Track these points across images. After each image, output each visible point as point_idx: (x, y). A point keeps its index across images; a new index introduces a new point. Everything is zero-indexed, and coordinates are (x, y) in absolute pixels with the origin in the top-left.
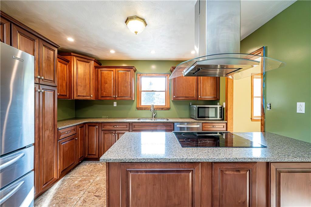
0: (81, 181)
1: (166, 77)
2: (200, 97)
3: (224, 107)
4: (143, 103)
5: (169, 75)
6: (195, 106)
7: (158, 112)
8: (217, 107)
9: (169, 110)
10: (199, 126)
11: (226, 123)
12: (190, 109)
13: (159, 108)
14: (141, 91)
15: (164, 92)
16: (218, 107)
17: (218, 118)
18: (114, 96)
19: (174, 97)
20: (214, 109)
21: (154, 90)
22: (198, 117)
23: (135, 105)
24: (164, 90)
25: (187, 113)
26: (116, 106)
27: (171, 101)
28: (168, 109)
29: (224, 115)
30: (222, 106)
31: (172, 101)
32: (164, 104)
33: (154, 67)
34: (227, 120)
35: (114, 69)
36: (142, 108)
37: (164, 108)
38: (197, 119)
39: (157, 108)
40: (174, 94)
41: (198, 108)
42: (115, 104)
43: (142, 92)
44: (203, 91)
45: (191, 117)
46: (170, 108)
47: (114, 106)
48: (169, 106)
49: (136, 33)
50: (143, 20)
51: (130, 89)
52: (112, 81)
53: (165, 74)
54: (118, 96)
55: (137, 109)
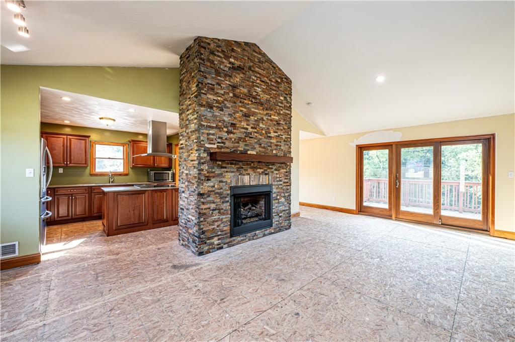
2: (156, 165)
4: (98, 170)
5: (127, 145)
6: (152, 172)
8: (170, 173)
12: (148, 174)
13: (117, 174)
14: (95, 158)
15: (122, 161)
17: (170, 181)
18: (65, 163)
19: (133, 164)
20: (167, 174)
22: (155, 180)
23: (88, 171)
25: (146, 178)
26: (62, 172)
27: (129, 168)
28: (127, 175)
30: (173, 172)
31: (131, 168)
32: (122, 171)
34: (175, 181)
35: (65, 137)
36: (97, 174)
37: (122, 174)
39: (115, 174)
40: (133, 162)
41: (155, 173)
43: (97, 159)
44: (159, 160)
45: (149, 181)
46: (129, 174)
47: (60, 172)
48: (127, 173)
49: (107, 125)
50: (114, 120)
51: (86, 156)
52: (62, 147)
53: (123, 144)
54: (70, 163)
55: (91, 175)
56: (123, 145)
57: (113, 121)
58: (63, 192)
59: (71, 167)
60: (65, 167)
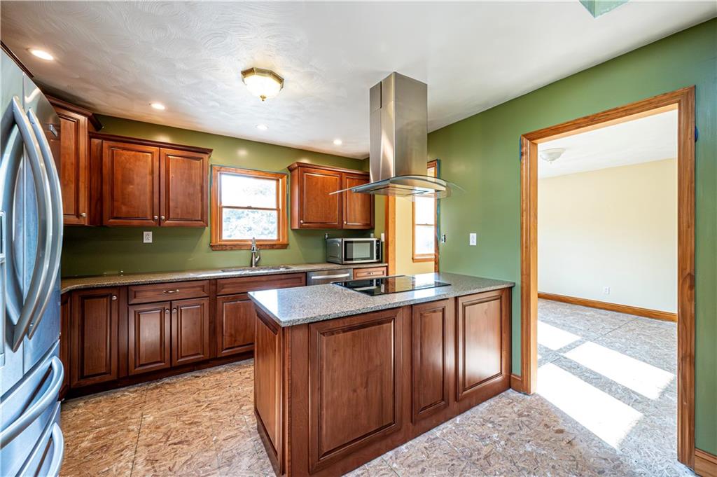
0: (97, 438)
1: (278, 180)
2: (345, 223)
3: (383, 240)
4: (227, 235)
5: (286, 177)
6: (340, 240)
7: (263, 252)
8: (373, 241)
9: (286, 248)
10: (348, 275)
11: (387, 267)
12: (327, 246)
13: (266, 245)
14: (221, 208)
15: (275, 213)
16: (375, 240)
17: (375, 260)
18: (156, 217)
19: (302, 221)
20: (369, 244)
21: (253, 206)
22: (346, 259)
23: (205, 239)
24: (275, 207)
25: (319, 253)
26: (151, 241)
27: (289, 229)
28: (284, 246)
29: (382, 253)
30: (380, 239)
31: (293, 230)
32: (275, 237)
33: (242, 153)
34: (387, 262)
35: (155, 150)
36: (226, 245)
37: (275, 245)
38: (344, 262)
39: (261, 245)
40: (301, 217)
41: (346, 243)
42: (148, 238)
43: (224, 210)
44: (351, 213)
45: (330, 260)
46: (288, 244)
47: (145, 241)
48: (285, 242)
49: (263, 98)
50: (280, 80)
51: (202, 200)
52: (149, 178)
53: (276, 174)
54: (168, 218)
55: (213, 247)
56: (276, 176)
57: (277, 84)
58: (150, 295)
59: (170, 227)
60: (158, 228)
